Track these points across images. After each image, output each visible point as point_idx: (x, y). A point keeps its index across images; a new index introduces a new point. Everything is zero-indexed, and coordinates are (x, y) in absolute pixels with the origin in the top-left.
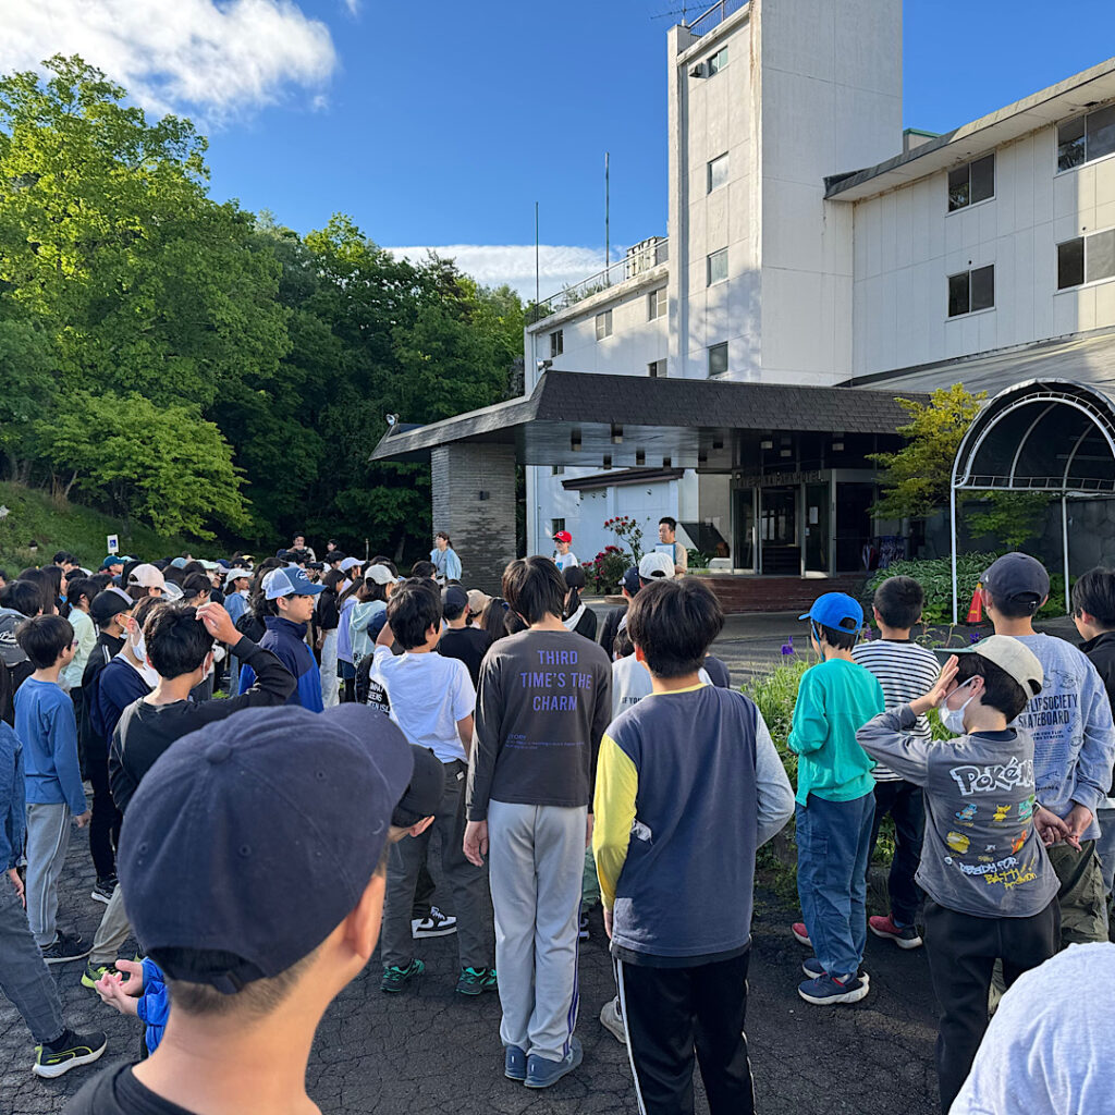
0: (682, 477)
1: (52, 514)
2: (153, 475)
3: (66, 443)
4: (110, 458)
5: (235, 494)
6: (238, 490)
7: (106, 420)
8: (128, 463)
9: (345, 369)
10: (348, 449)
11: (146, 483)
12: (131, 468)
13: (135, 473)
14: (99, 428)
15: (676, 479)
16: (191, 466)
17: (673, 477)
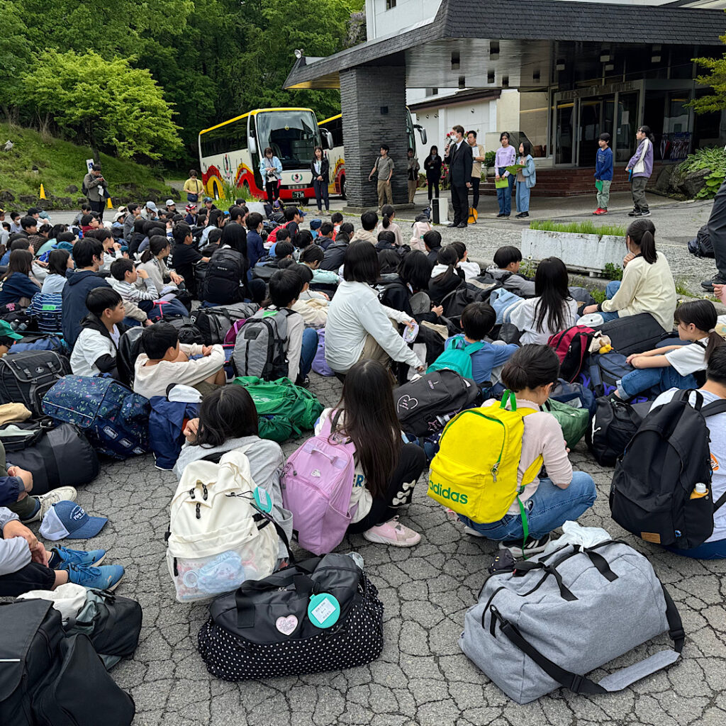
0: (499, 98)
1: (43, 146)
2: (111, 112)
3: (45, 90)
4: (79, 99)
5: (170, 124)
6: (171, 120)
7: (72, 71)
8: (93, 103)
9: (228, 29)
10: (234, 91)
11: (107, 118)
12: (95, 107)
13: (98, 110)
14: (67, 77)
15: (495, 99)
16: (137, 104)
17: (493, 97)
